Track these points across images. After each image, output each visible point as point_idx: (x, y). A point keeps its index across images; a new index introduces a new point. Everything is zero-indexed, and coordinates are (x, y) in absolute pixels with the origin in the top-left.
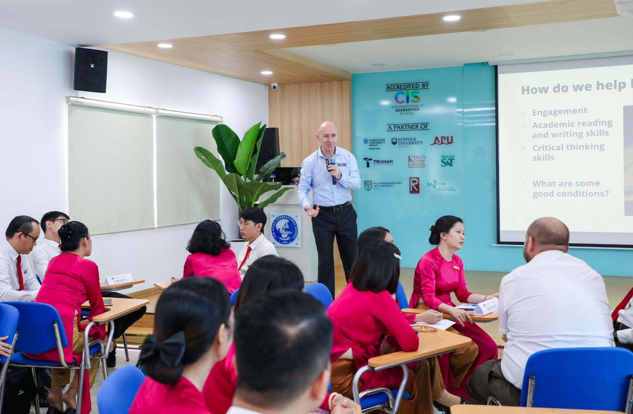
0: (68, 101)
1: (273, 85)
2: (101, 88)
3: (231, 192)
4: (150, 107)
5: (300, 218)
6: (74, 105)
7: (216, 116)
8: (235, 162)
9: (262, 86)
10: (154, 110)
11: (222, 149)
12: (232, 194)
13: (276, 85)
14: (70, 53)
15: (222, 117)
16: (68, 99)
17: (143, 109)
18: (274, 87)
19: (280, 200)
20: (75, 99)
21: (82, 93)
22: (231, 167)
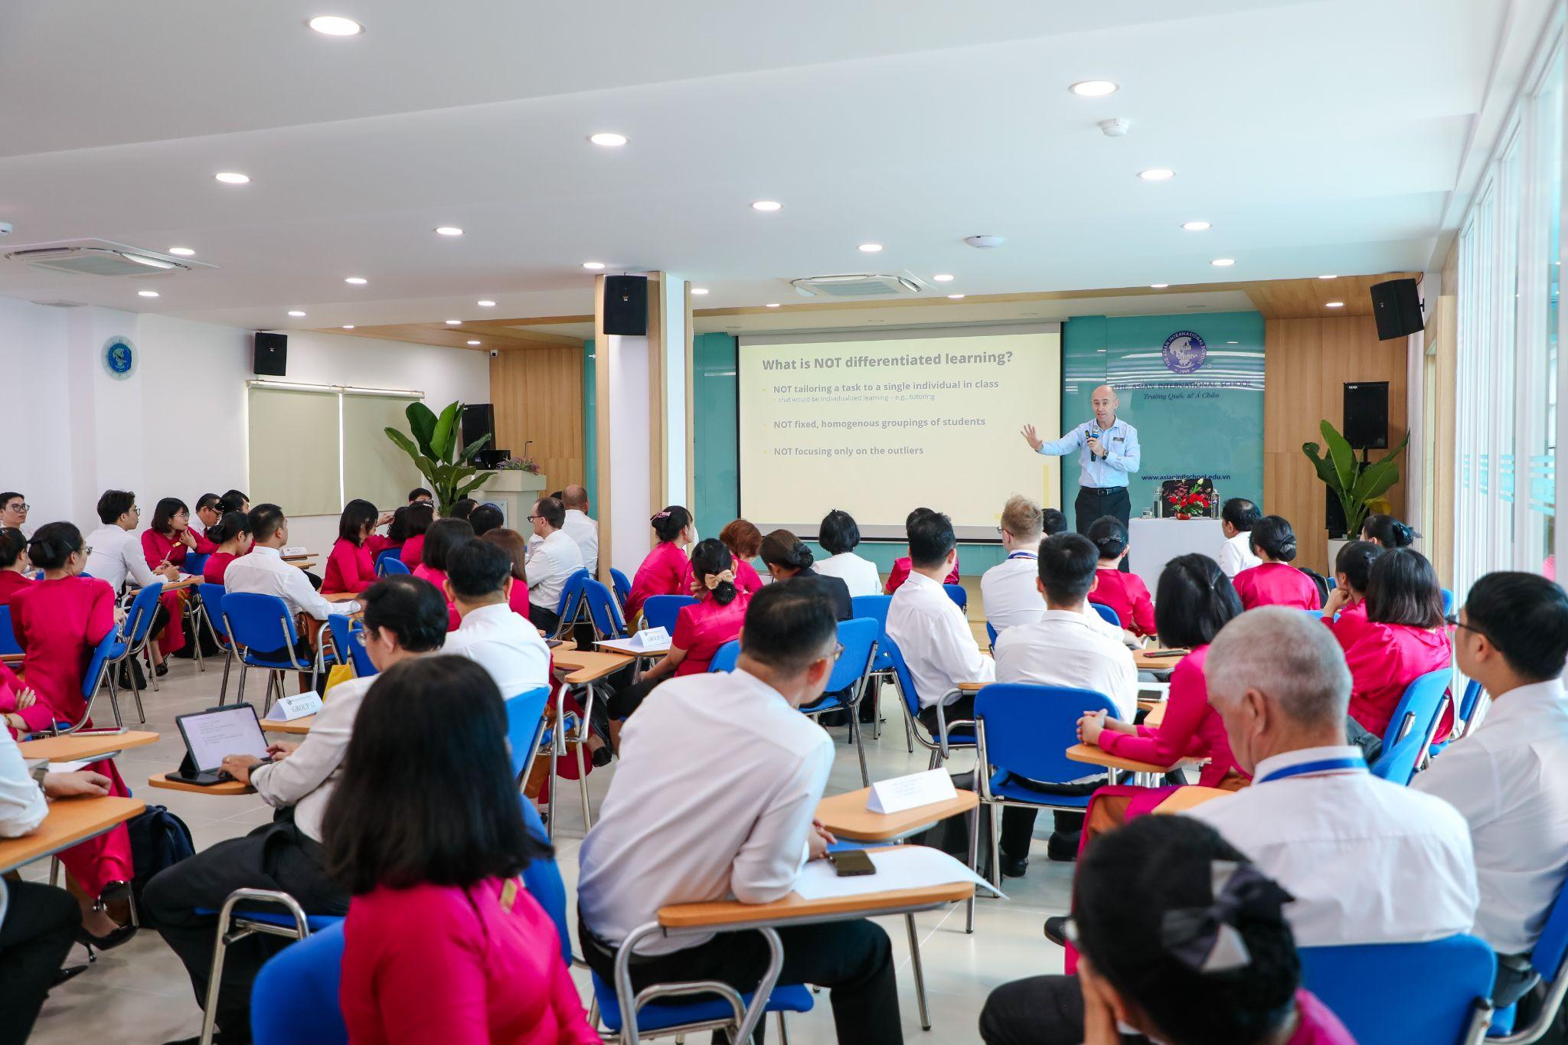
0: (248, 385)
1: (492, 352)
2: (280, 370)
3: (427, 477)
4: (336, 386)
5: (505, 505)
6: (254, 389)
7: (415, 391)
8: (431, 443)
9: (481, 352)
10: (340, 389)
11: (416, 429)
12: (428, 479)
13: (496, 351)
14: (251, 336)
15: (423, 393)
16: (248, 382)
17: (328, 388)
18: (494, 354)
19: (484, 485)
20: (255, 382)
21: (262, 377)
22: (426, 448)
